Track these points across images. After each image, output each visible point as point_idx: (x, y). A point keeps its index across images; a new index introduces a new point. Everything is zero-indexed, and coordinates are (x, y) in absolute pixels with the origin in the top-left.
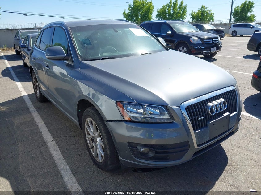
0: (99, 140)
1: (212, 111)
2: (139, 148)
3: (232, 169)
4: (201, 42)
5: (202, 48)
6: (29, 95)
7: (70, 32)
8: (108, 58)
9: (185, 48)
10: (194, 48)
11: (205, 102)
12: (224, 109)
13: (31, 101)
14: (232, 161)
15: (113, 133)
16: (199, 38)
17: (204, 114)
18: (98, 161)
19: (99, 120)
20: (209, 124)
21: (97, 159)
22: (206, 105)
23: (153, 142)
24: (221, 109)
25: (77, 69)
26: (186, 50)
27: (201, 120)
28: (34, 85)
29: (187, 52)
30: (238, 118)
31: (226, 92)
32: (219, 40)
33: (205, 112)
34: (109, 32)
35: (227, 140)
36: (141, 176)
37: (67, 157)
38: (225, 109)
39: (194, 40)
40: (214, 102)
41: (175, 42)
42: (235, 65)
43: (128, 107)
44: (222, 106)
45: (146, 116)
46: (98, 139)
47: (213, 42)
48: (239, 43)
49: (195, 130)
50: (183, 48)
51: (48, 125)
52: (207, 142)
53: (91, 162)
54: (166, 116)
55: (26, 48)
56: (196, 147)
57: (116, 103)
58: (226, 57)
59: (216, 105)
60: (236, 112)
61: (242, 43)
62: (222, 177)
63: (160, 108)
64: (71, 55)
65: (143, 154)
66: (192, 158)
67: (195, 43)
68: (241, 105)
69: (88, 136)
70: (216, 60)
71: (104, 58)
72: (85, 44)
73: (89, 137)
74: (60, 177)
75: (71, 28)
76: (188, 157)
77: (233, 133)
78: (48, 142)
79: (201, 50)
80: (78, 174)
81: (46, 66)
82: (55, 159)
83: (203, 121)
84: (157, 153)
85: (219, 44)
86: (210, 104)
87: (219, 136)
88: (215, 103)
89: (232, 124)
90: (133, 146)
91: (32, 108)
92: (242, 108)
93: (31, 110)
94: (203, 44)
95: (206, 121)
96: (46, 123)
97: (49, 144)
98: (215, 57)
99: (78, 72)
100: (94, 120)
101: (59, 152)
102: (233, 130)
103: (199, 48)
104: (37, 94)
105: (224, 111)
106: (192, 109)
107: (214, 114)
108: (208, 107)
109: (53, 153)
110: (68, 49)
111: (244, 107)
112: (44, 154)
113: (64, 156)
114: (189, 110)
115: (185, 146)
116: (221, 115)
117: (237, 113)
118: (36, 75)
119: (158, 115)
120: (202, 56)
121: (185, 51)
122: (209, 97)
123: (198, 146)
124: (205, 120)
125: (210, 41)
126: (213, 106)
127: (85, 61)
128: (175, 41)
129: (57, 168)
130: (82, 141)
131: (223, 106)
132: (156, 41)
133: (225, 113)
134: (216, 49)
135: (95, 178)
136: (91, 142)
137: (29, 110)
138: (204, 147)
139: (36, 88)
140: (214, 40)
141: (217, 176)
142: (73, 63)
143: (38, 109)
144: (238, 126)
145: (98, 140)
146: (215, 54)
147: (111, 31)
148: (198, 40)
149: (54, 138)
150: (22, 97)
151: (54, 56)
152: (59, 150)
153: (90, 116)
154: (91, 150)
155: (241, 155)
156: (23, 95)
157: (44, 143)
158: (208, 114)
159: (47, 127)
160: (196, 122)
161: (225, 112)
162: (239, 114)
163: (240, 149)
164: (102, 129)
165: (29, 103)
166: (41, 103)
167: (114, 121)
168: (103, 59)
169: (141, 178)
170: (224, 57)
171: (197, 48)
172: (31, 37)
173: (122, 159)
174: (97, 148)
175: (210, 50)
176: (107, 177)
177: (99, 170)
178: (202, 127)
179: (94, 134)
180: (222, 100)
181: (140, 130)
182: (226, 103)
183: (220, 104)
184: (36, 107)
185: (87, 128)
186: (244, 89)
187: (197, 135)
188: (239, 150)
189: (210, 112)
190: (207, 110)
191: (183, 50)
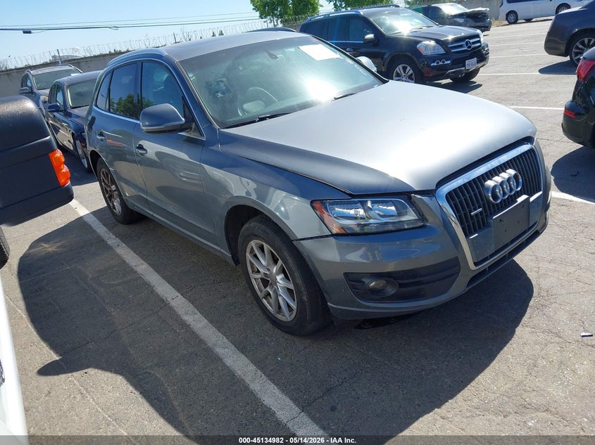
0: (281, 279)
1: (495, 197)
2: (366, 280)
3: (543, 302)
4: (442, 51)
5: (446, 62)
6: (95, 213)
7: (182, 69)
8: (270, 117)
9: (409, 68)
10: (428, 66)
11: (480, 181)
12: (517, 188)
13: (104, 225)
14: (540, 288)
15: (313, 260)
16: (438, 41)
17: (481, 203)
18: (283, 319)
19: (278, 242)
20: (492, 221)
21: (279, 317)
22: (483, 185)
23: (391, 267)
24: (511, 190)
25: (214, 148)
26: (411, 72)
27: (476, 215)
28: (104, 191)
29: (413, 77)
30: (544, 204)
31: (517, 156)
32: (482, 40)
33: (482, 200)
34: (259, 60)
35: (526, 251)
36: (370, 337)
37: (217, 321)
38: (519, 189)
39: (426, 46)
40: (496, 178)
41: (385, 57)
42: (524, 91)
43: (334, 209)
44: (513, 183)
45: (371, 221)
46: (279, 278)
47: (469, 47)
48: (525, 39)
49: (467, 236)
50: (405, 69)
51: (157, 268)
52: (492, 256)
53: (269, 325)
54: (411, 216)
55: (61, 111)
56: (472, 267)
57: (312, 202)
58: (501, 76)
59: (502, 184)
60: (541, 193)
61: (532, 37)
62: (525, 319)
63: (397, 203)
64: (193, 120)
65: (374, 291)
66: (468, 289)
67: (429, 53)
68: (548, 178)
69: (253, 276)
70: (480, 86)
71: (262, 116)
72: (217, 92)
73: (258, 276)
74: (218, 359)
75: (182, 62)
76: (459, 287)
77: (537, 234)
78: (169, 299)
79: (445, 68)
80: (248, 349)
81: (138, 148)
82: (195, 329)
83: (480, 217)
84: (401, 285)
85: (483, 48)
86: (490, 183)
87: (512, 242)
88: (498, 179)
89: (535, 217)
90: (353, 279)
91: (112, 240)
92: (550, 184)
93: (110, 242)
94: (447, 55)
95: (486, 216)
96: (152, 265)
97: (173, 303)
98: (476, 79)
99: (217, 152)
100: (267, 243)
101: (199, 316)
102: (538, 228)
103: (441, 63)
104: (115, 208)
105: (518, 192)
106: (458, 197)
107: (499, 201)
108: (487, 189)
109: (188, 318)
110: (186, 109)
111: (554, 180)
112: (170, 324)
113: (211, 322)
114: (453, 199)
115: (452, 267)
116: (512, 201)
117: (541, 195)
118: (111, 169)
119: (392, 216)
120: (449, 81)
121: (409, 74)
122: (487, 170)
123: (476, 264)
124: (484, 214)
125: (461, 46)
126: (495, 187)
127: (226, 128)
128: (384, 54)
129: (206, 344)
130: (237, 289)
131: (515, 184)
132: (356, 65)
133: (519, 197)
134: (478, 62)
135: (283, 352)
136: (263, 287)
137: (106, 242)
138: (487, 267)
139: (108, 196)
140: (471, 41)
141: (516, 318)
142: (202, 135)
143: (124, 238)
144: (546, 218)
145: (278, 280)
146: (476, 72)
147: (263, 59)
148: (435, 46)
149: (178, 291)
150: (81, 218)
151: (159, 125)
152: (196, 311)
153: (256, 236)
154: (265, 301)
155: (556, 274)
156: (82, 215)
157: (163, 303)
158: (489, 201)
159: (158, 271)
160: (467, 221)
161: (518, 194)
162: (546, 195)
163: (554, 265)
164: (288, 258)
165: (101, 230)
166: (127, 226)
167: (311, 238)
168: (262, 119)
169: (370, 340)
170: (497, 77)
171: (435, 64)
172: (66, 84)
173: (334, 306)
174: (277, 295)
175: (464, 66)
176: (305, 348)
177: (286, 336)
178: (480, 228)
179: (269, 270)
180: (511, 172)
181: (358, 248)
182: (520, 177)
183: (509, 180)
184: (118, 235)
185: (253, 261)
186: (549, 142)
187: (473, 244)
188: (552, 266)
189: (492, 200)
190: (486, 194)
191: (405, 72)
